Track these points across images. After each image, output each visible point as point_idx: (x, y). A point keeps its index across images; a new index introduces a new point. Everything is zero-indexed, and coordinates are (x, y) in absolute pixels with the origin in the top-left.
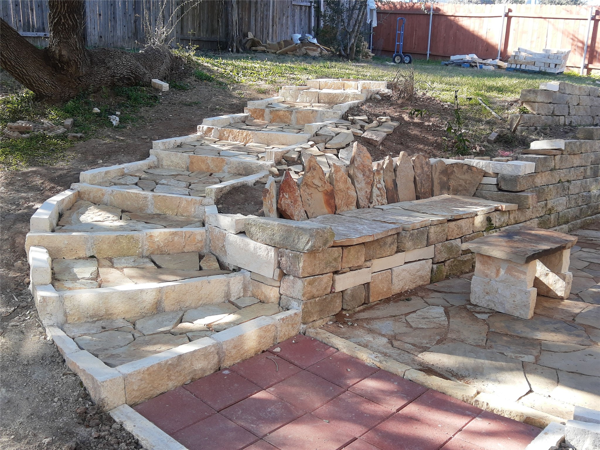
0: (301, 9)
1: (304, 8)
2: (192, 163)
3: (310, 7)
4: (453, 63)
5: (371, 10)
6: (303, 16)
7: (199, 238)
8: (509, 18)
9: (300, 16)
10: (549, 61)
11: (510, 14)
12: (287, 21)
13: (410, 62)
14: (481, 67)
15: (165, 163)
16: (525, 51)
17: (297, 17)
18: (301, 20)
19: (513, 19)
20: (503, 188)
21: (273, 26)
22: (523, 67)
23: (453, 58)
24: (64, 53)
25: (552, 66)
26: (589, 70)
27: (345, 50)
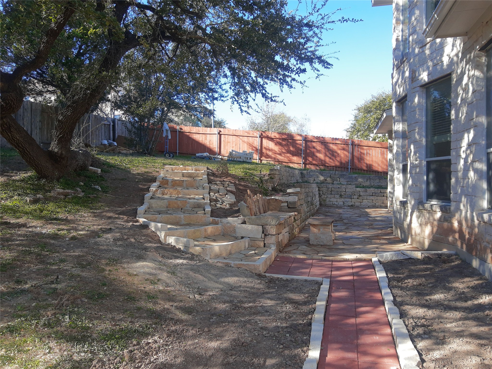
0: (105, 126)
1: (106, 125)
2: (169, 204)
3: (110, 125)
4: (198, 157)
5: (167, 130)
6: (106, 130)
7: (220, 229)
8: (220, 135)
9: (105, 130)
10: (247, 156)
11: (221, 133)
12: (99, 133)
13: (173, 157)
14: (214, 160)
15: (153, 205)
16: (235, 151)
17: (103, 130)
18: (105, 132)
19: (222, 135)
20: (290, 207)
21: (92, 135)
22: (235, 159)
23: (197, 155)
24: (63, 153)
25: (249, 159)
26: (261, 160)
27: (147, 150)
